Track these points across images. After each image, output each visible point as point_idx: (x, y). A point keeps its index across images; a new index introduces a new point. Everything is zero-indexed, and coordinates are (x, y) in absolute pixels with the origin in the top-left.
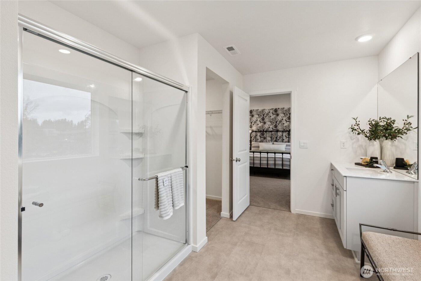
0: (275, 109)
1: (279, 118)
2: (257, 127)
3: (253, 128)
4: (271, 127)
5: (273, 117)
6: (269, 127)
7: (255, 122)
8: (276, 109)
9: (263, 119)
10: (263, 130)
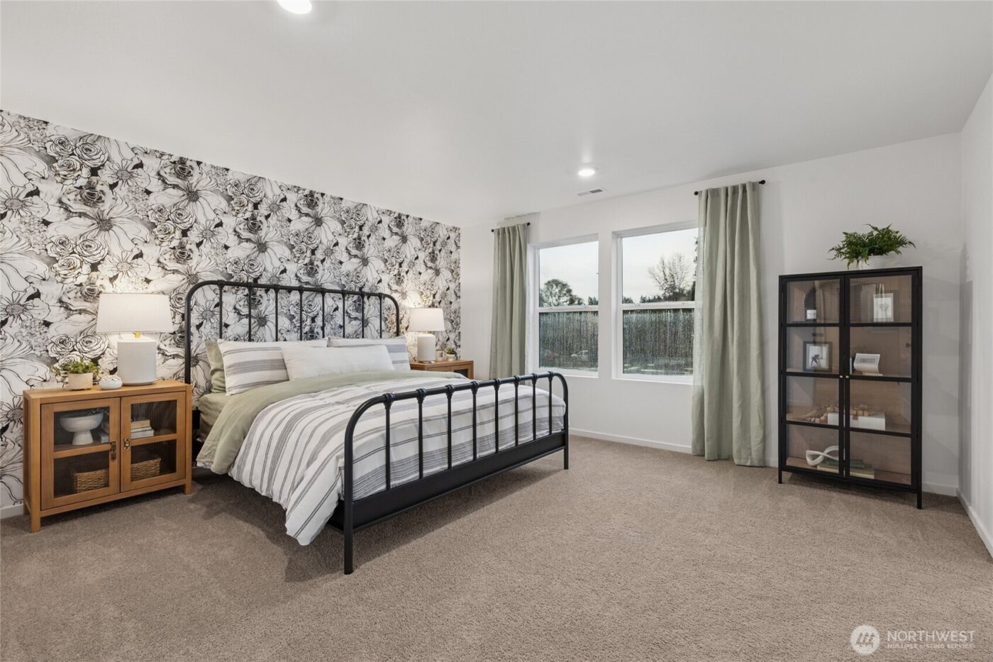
0: (307, 192)
1: (325, 235)
2: (220, 259)
3: (193, 263)
4: (292, 268)
5: (300, 224)
6: (284, 271)
7: (209, 234)
8: (312, 194)
9: (253, 225)
10: (256, 280)
